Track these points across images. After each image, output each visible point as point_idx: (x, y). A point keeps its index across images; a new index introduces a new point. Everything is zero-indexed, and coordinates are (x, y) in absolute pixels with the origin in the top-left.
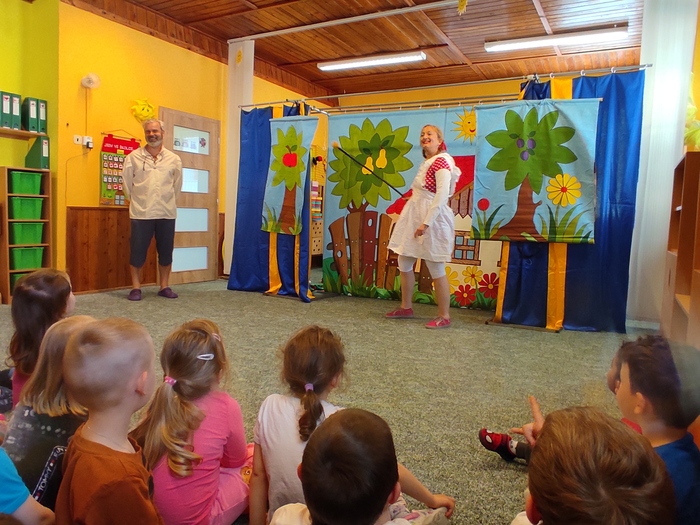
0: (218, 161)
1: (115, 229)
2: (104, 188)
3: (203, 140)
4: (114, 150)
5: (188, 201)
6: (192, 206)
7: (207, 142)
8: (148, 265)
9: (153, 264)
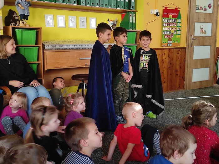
0: (217, 17)
1: (167, 60)
2: (163, 37)
3: (210, 4)
4: (168, 16)
5: (202, 41)
6: (203, 45)
7: (212, 6)
8: (181, 79)
9: (183, 78)
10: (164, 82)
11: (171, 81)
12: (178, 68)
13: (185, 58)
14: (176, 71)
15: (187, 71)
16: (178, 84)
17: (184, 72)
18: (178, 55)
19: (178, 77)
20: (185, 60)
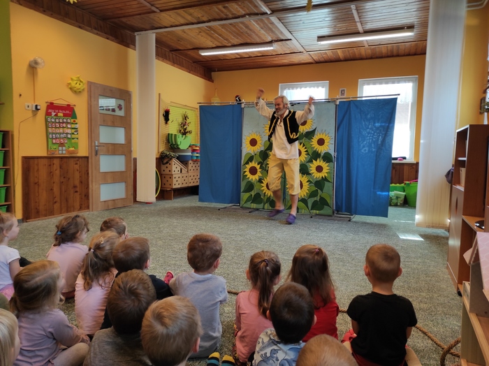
0: (130, 122)
1: (58, 172)
2: (50, 143)
3: (120, 105)
6: (114, 154)
7: (123, 107)
8: (83, 197)
9: (87, 196)
10: (55, 202)
11: (67, 201)
12: (77, 183)
13: (88, 171)
14: (75, 187)
15: (93, 186)
16: (78, 204)
17: (88, 188)
18: (77, 167)
19: (77, 195)
20: (88, 174)
